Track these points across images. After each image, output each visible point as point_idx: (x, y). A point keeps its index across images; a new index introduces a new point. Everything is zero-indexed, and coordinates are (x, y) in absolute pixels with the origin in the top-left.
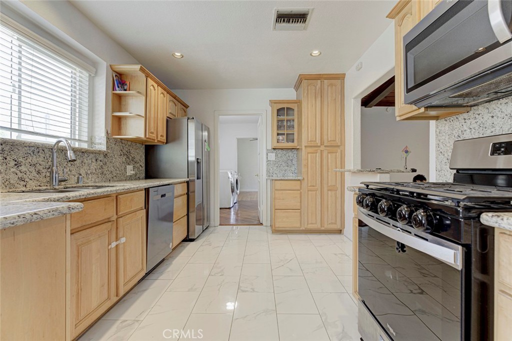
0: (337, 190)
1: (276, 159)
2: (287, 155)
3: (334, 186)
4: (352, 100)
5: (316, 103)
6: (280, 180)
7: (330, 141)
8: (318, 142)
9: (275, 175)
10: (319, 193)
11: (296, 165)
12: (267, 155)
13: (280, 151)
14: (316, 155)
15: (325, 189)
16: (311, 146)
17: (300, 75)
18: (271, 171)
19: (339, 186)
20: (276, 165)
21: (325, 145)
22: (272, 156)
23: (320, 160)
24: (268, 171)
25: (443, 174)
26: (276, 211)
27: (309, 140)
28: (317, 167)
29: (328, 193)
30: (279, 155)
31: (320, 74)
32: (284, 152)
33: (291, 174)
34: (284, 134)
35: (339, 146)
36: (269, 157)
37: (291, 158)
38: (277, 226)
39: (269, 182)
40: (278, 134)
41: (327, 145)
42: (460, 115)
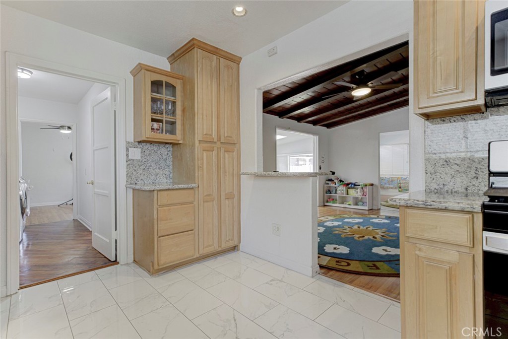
0: (233, 198)
1: (142, 157)
2: (159, 152)
3: (232, 192)
4: (256, 90)
5: (211, 84)
6: (166, 190)
7: (227, 137)
8: (214, 136)
9: (140, 182)
10: (215, 203)
11: (171, 167)
12: (127, 150)
13: (148, 145)
14: (213, 153)
15: (223, 197)
16: (207, 142)
17: (193, 39)
18: (133, 177)
19: (236, 193)
20: (143, 167)
21: (221, 141)
22: (136, 153)
23: (216, 160)
24: (129, 176)
25: (438, 177)
26: (160, 238)
27: (204, 134)
28: (214, 169)
29: (225, 202)
30: (147, 152)
31: (217, 48)
32: (155, 147)
33: (165, 180)
34: (161, 121)
35: (235, 144)
36: (130, 155)
37: (165, 157)
38: (161, 262)
39: (130, 192)
40: (153, 120)
41: (224, 142)
42: (468, 116)
